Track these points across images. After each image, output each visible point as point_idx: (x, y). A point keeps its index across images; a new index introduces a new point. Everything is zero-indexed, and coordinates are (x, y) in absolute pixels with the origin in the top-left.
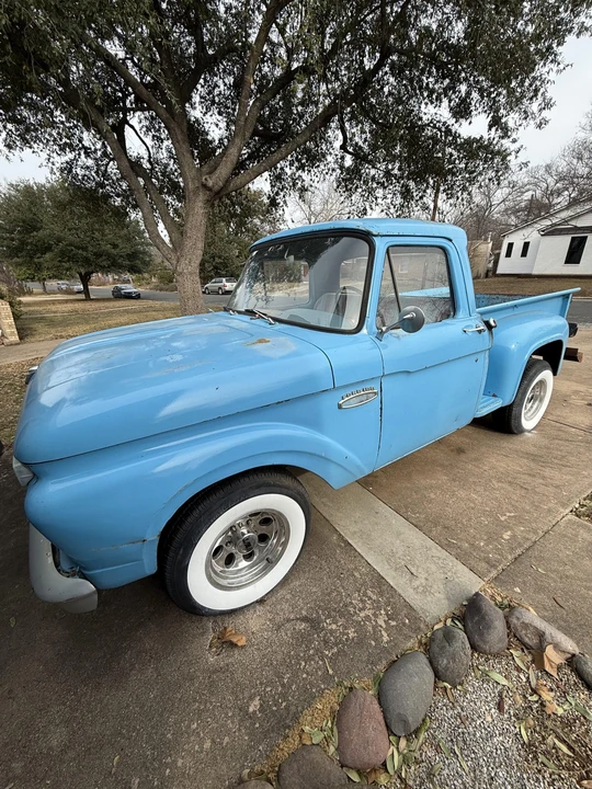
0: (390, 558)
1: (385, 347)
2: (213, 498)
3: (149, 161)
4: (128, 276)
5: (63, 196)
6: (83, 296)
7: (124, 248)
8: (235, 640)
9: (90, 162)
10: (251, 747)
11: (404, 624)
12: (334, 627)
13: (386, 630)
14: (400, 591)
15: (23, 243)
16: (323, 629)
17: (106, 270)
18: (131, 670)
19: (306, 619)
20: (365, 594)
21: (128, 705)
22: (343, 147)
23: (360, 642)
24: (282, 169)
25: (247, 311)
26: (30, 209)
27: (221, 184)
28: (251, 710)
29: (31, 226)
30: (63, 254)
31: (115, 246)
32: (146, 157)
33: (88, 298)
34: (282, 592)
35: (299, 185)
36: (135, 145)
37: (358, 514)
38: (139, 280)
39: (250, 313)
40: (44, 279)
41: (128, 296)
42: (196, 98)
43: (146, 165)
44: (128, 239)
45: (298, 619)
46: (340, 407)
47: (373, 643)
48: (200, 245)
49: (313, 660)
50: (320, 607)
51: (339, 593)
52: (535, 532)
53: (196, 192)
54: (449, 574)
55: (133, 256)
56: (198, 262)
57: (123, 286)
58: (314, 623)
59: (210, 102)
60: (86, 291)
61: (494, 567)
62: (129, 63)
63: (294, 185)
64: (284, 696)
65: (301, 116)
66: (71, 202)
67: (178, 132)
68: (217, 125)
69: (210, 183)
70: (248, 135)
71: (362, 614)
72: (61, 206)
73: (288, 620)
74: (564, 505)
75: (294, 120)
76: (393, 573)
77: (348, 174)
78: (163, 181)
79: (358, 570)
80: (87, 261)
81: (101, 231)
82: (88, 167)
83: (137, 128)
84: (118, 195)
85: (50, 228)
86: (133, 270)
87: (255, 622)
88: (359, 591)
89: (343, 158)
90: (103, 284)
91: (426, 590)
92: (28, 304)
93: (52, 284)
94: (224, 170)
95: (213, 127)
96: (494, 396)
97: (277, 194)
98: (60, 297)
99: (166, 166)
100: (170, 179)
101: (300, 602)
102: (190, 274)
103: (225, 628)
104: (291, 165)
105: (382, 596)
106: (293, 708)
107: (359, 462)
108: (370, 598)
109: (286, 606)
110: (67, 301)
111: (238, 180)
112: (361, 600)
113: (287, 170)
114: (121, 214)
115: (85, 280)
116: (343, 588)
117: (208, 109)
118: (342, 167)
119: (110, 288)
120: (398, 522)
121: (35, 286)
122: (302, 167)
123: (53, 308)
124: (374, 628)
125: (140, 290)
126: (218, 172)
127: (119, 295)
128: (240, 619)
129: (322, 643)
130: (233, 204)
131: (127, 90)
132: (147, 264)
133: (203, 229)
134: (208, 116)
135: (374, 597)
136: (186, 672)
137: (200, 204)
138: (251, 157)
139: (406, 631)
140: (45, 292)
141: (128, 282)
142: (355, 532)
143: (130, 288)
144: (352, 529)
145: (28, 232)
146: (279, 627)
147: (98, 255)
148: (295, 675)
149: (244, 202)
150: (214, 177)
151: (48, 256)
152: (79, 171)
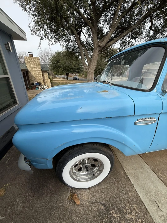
0: (148, 193)
1: (165, 99)
2: (75, 149)
3: (86, 42)
4: (77, 74)
5: (65, 54)
6: (66, 79)
7: (77, 67)
8: (76, 201)
9: (72, 44)
12: (115, 216)
14: (151, 213)
15: (56, 66)
16: (110, 214)
17: (72, 72)
18: (44, 194)
19: (104, 205)
20: (132, 206)
21: (39, 208)
22: (150, 28)
24: (125, 39)
25: (103, 81)
26: (58, 58)
27: (104, 45)
29: (58, 62)
30: (63, 68)
31: (75, 66)
32: (85, 41)
33: (67, 80)
34: (97, 188)
35: (130, 44)
36: (83, 38)
37: (134, 166)
38: (79, 76)
39: (104, 82)
40: (59, 75)
41: (76, 79)
42: (102, 21)
43: (85, 43)
44: (78, 64)
45: (101, 203)
46: (135, 124)
48: (95, 64)
50: (111, 202)
51: (120, 200)
53: (96, 48)
55: (79, 69)
56: (94, 69)
57: (75, 77)
58: (107, 209)
59: (105, 21)
60: (67, 78)
62: (84, 13)
63: (129, 44)
65: (135, 20)
66: (66, 55)
67: (94, 30)
68: (106, 28)
69: (101, 45)
70: (115, 28)
71: (130, 216)
72: (64, 56)
73: (97, 202)
75: (133, 22)
76: (148, 202)
77: (150, 38)
78: (89, 47)
79: (130, 192)
80: (68, 70)
81: (72, 62)
82: (71, 45)
83: (84, 33)
84: (77, 52)
85: (62, 62)
86: (78, 73)
87: (85, 196)
88: (130, 203)
89: (149, 33)
90: (71, 76)
92: (55, 81)
93: (61, 76)
94: (106, 40)
95: (105, 28)
97: (122, 48)
98: (62, 79)
99: (91, 43)
100: (91, 47)
101: (103, 196)
102: (91, 73)
103: (74, 193)
104: (129, 38)
105: (141, 211)
107: (140, 148)
108: (134, 210)
109: (97, 195)
110: (63, 80)
111: (110, 43)
112: (130, 208)
113: (127, 40)
114: (77, 57)
115: (67, 75)
116: (123, 198)
117: (105, 23)
118: (148, 36)
119: (73, 77)
120: (153, 176)
121: (57, 76)
122: (132, 38)
123: (60, 82)
125: (79, 78)
126: (104, 41)
127: (74, 79)
128: (80, 192)
129: (109, 221)
130: (108, 52)
131: (83, 22)
132: (82, 71)
133: (97, 59)
134: (104, 26)
135: (137, 210)
136: (58, 204)
137: (97, 52)
138: (115, 37)
140: (59, 78)
141: (77, 76)
142: (132, 173)
143: (77, 77)
144: (131, 172)
145: (57, 63)
146: (93, 203)
147: (71, 69)
149: (111, 52)
150: (102, 43)
151: (60, 69)
152: (69, 47)
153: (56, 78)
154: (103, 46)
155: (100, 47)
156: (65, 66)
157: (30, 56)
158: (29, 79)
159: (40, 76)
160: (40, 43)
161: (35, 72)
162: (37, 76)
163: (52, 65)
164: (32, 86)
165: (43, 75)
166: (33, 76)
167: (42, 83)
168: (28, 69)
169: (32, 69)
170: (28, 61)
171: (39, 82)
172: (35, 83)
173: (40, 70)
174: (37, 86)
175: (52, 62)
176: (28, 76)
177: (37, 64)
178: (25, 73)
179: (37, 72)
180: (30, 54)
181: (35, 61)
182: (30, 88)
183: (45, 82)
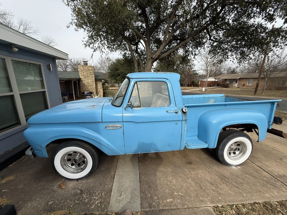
0: (121, 187)
8: (61, 185)
10: (41, 211)
11: (102, 206)
13: (95, 205)
14: (111, 197)
16: (82, 195)
19: (81, 190)
22: (210, 39)
23: (86, 204)
26: (118, 65)
27: (157, 57)
28: (49, 203)
29: (117, 69)
37: (127, 170)
40: (119, 83)
47: (88, 206)
49: (72, 201)
50: (88, 189)
51: (96, 189)
52: (183, 205)
53: (149, 60)
54: (132, 201)
61: (150, 207)
64: (57, 205)
67: (147, 43)
71: (95, 197)
73: (78, 188)
74: (212, 202)
76: (116, 191)
79: (108, 185)
87: (71, 185)
88: (101, 191)
91: (119, 202)
92: (112, 90)
94: (158, 53)
96: (206, 142)
101: (85, 186)
105: (105, 196)
106: (56, 209)
111: (163, 55)
112: (99, 194)
116: (99, 188)
124: (93, 202)
126: (156, 53)
128: (69, 182)
129: (78, 198)
135: (103, 195)
136: (49, 187)
139: (100, 209)
140: (119, 87)
146: (74, 189)
148: (64, 202)
149: (173, 61)
150: (155, 55)
151: (119, 77)
152: (127, 55)
153: (115, 86)
154: (155, 58)
155: (153, 59)
156: (125, 74)
157: (84, 65)
158: (80, 88)
159: (93, 85)
160: (92, 55)
161: (87, 81)
162: (90, 84)
163: (111, 72)
164: (82, 96)
165: (96, 84)
166: (85, 85)
167: (94, 93)
168: (81, 78)
169: (85, 78)
170: (81, 70)
171: (91, 91)
172: (86, 93)
173: (94, 78)
174: (88, 96)
175: (110, 69)
176: (80, 85)
177: (90, 73)
178: (77, 82)
179: (89, 80)
180: (85, 62)
181: (89, 70)
182: (79, 98)
183: (98, 92)
